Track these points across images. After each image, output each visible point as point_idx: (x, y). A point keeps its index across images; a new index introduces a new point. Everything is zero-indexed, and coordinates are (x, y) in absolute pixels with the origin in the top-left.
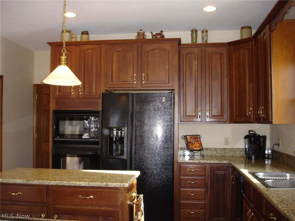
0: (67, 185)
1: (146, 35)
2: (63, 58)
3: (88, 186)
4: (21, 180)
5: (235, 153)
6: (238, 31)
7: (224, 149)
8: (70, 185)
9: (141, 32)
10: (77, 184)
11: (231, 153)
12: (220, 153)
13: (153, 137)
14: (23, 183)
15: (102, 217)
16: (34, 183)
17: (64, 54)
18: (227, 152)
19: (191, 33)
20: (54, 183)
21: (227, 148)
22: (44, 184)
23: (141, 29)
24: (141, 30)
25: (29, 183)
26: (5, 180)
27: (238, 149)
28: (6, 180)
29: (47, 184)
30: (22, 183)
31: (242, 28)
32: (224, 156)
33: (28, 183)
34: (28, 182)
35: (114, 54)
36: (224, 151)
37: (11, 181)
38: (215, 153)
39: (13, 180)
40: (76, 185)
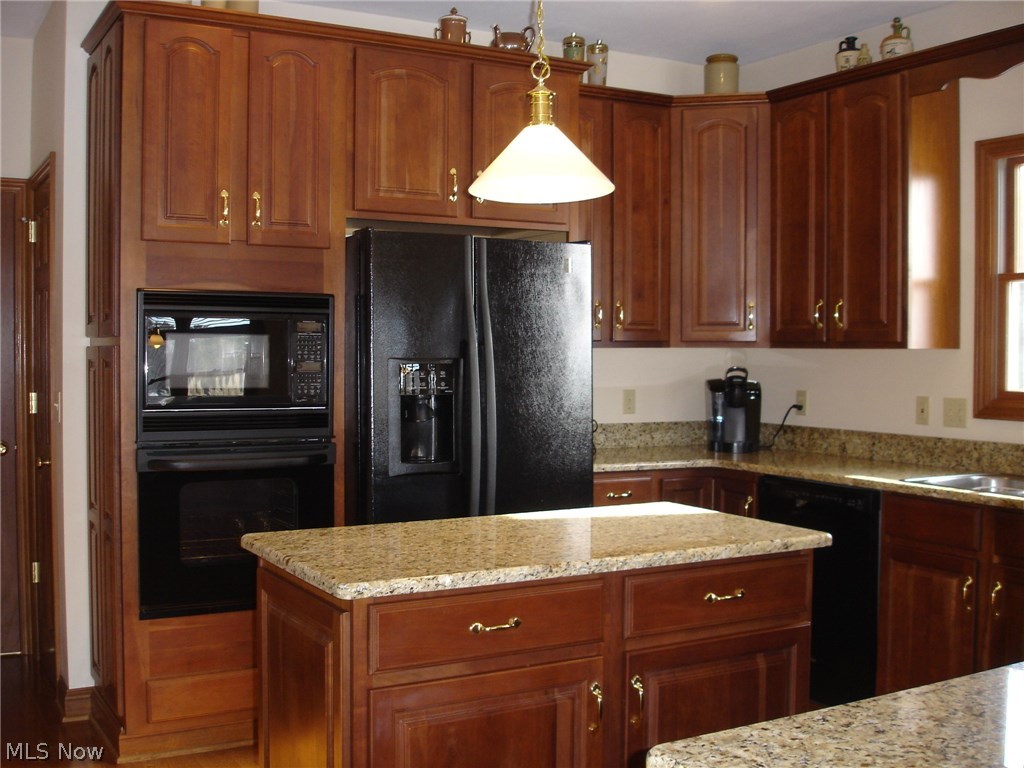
0: (679, 561)
1: (469, 34)
2: (542, 95)
3: (738, 555)
4: (526, 570)
5: (653, 438)
6: (699, 69)
7: (626, 425)
8: (688, 561)
9: (454, 17)
10: (708, 553)
11: (643, 438)
12: (615, 440)
13: (541, 393)
14: (533, 578)
15: (762, 654)
16: (574, 573)
17: (541, 80)
18: (632, 434)
19: (565, 50)
20: (639, 562)
21: (632, 424)
22: (606, 571)
23: (454, 9)
24: (454, 12)
25: (556, 575)
26: (463, 578)
27: (658, 424)
28: (469, 575)
29: (615, 570)
30: (529, 578)
31: (711, 60)
32: (625, 448)
33: (550, 576)
34: (551, 571)
35: (384, 84)
36: (626, 431)
37: (489, 578)
38: (602, 440)
39: (495, 572)
40: (704, 558)
